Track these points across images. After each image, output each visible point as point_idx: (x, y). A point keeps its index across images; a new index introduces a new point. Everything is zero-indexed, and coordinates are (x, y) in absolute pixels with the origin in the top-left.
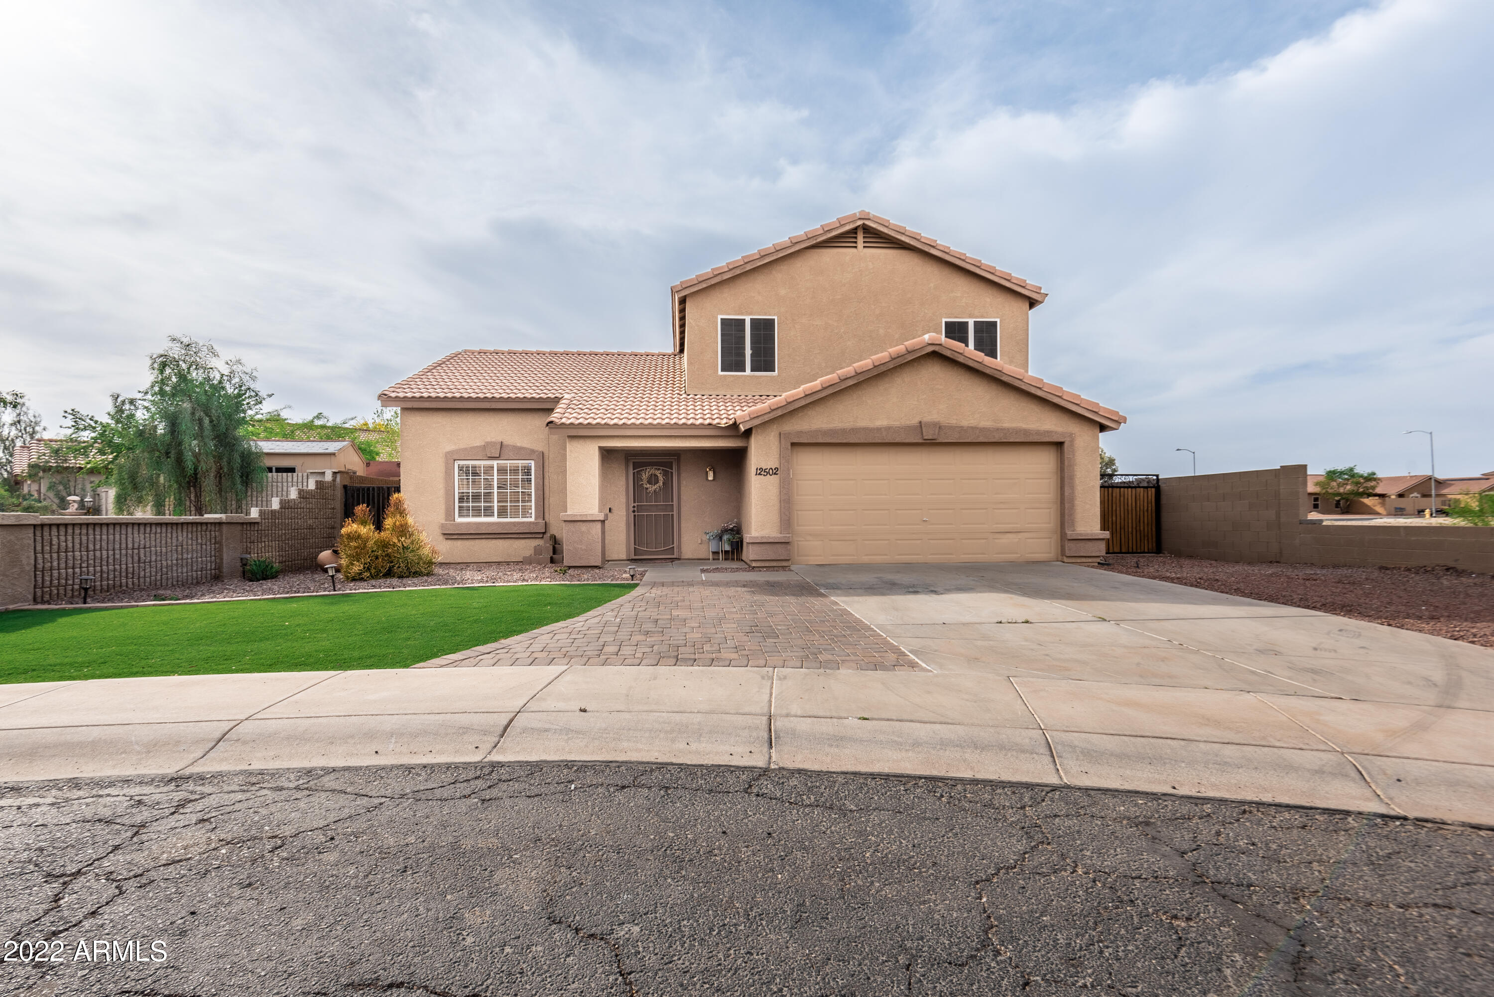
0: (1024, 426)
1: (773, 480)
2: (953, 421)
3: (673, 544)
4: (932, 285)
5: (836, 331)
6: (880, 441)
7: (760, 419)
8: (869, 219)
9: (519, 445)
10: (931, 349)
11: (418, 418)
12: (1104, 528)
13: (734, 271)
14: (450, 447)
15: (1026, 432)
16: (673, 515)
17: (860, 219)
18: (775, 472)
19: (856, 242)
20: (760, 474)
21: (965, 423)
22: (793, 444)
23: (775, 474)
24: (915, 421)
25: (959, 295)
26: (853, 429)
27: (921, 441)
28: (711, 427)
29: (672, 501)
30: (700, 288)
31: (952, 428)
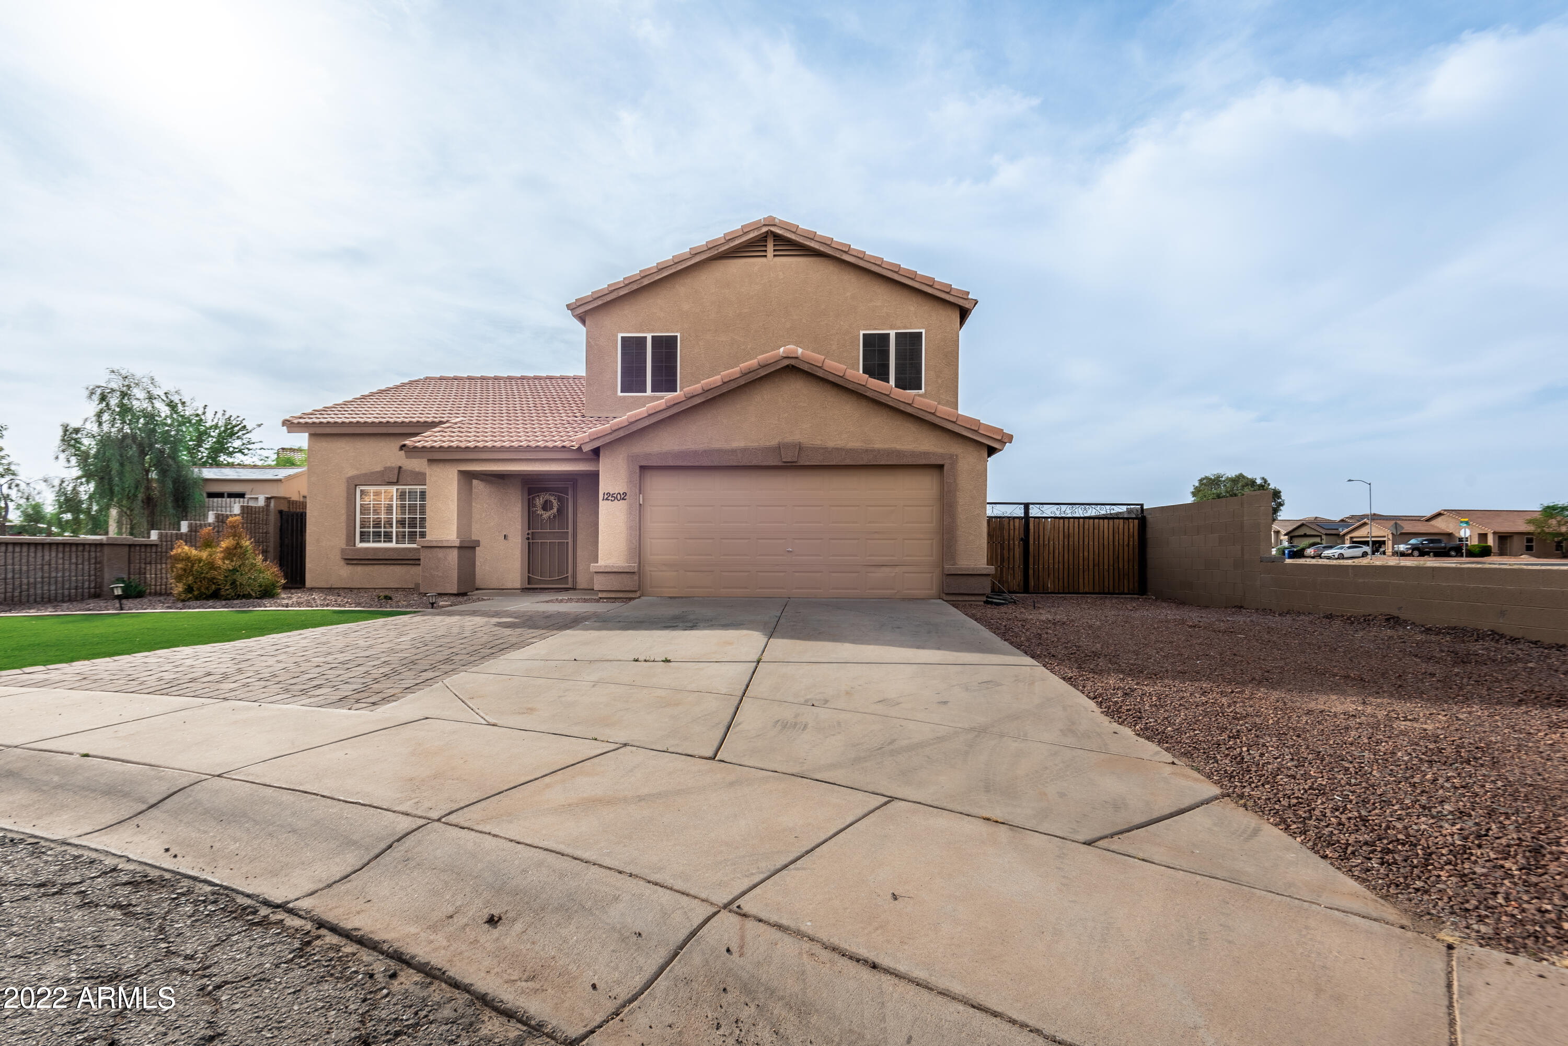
0: (898, 446)
1: (621, 505)
2: (818, 442)
3: (567, 573)
4: (848, 294)
6: (735, 464)
7: (601, 440)
8: (775, 225)
9: (417, 470)
10: (786, 362)
11: (324, 444)
12: (990, 562)
13: (630, 286)
14: (352, 472)
15: (899, 453)
16: (567, 543)
17: (764, 225)
18: (623, 497)
19: (766, 251)
20: (607, 499)
21: (831, 444)
22: (643, 468)
23: (623, 499)
24: (774, 442)
25: (879, 304)
26: (705, 451)
27: (780, 464)
29: (567, 529)
30: (596, 305)
31: (815, 449)
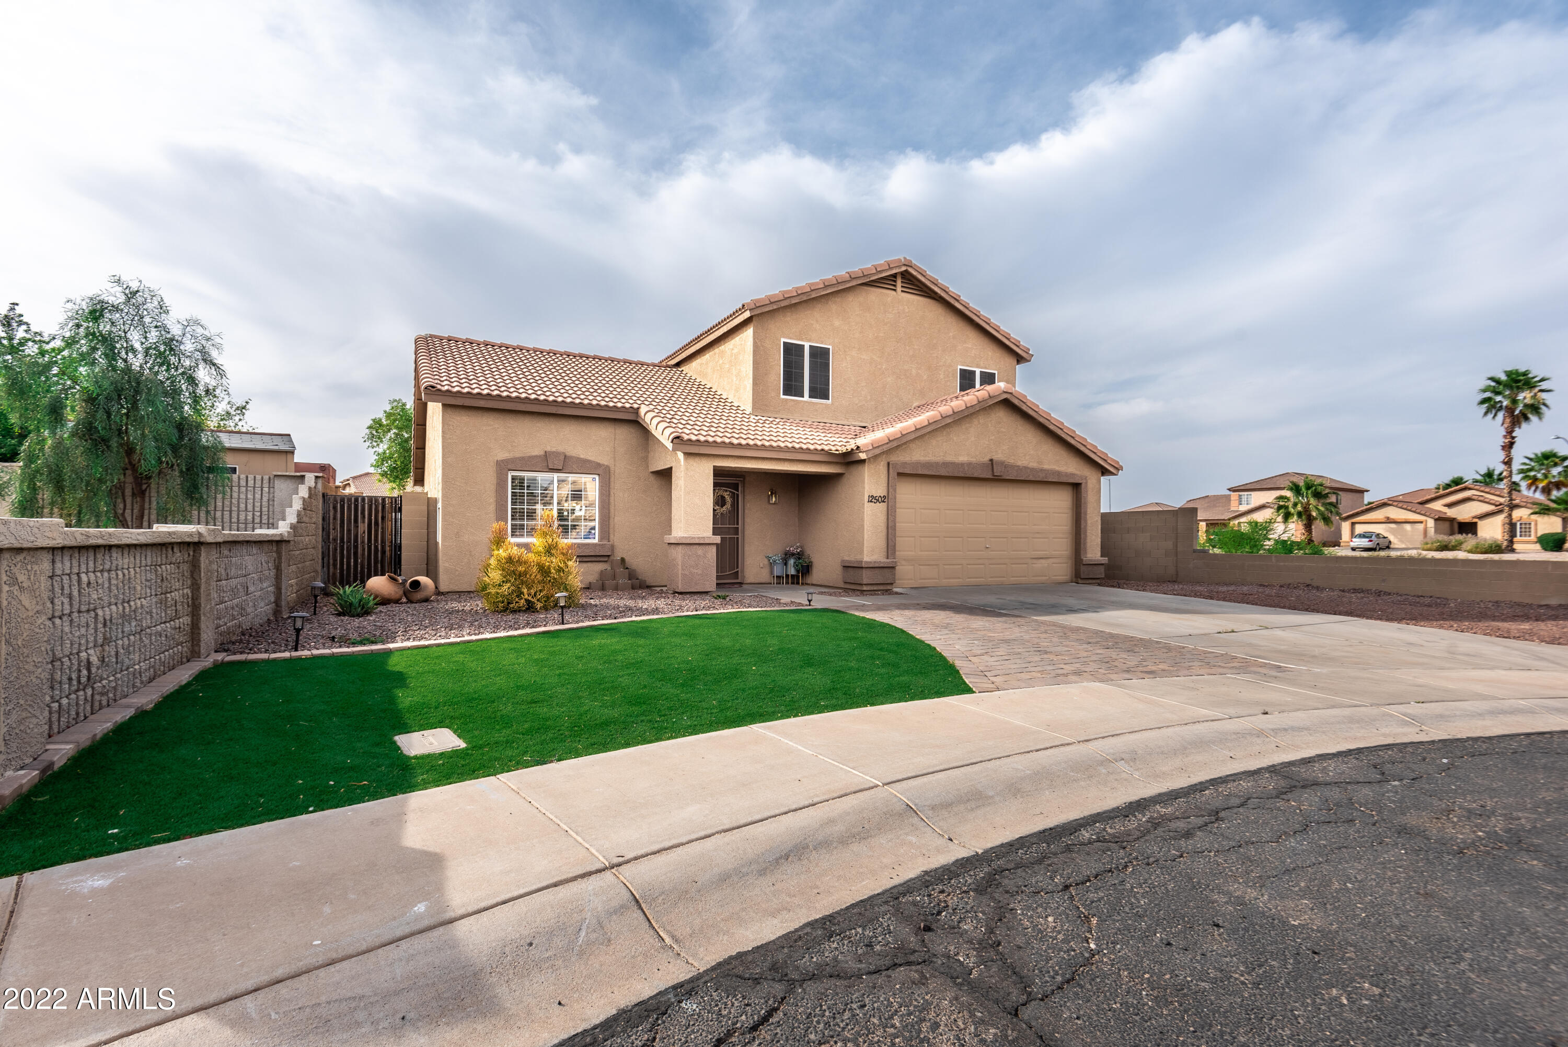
0: (1057, 468)
1: (882, 507)
2: (1011, 461)
3: (737, 568)
4: (951, 334)
5: (879, 367)
6: (963, 475)
7: (881, 448)
8: (911, 267)
9: (582, 456)
10: (1005, 396)
11: (464, 418)
12: (1102, 554)
13: (801, 297)
14: (503, 455)
15: (1059, 473)
16: (738, 538)
17: (905, 265)
18: (882, 500)
19: (895, 286)
20: (871, 501)
21: (1019, 463)
22: (899, 474)
23: (883, 502)
24: (986, 459)
25: (970, 346)
26: (944, 463)
27: (991, 477)
28: (822, 452)
29: (738, 524)
30: (771, 309)
31: (1013, 467)
